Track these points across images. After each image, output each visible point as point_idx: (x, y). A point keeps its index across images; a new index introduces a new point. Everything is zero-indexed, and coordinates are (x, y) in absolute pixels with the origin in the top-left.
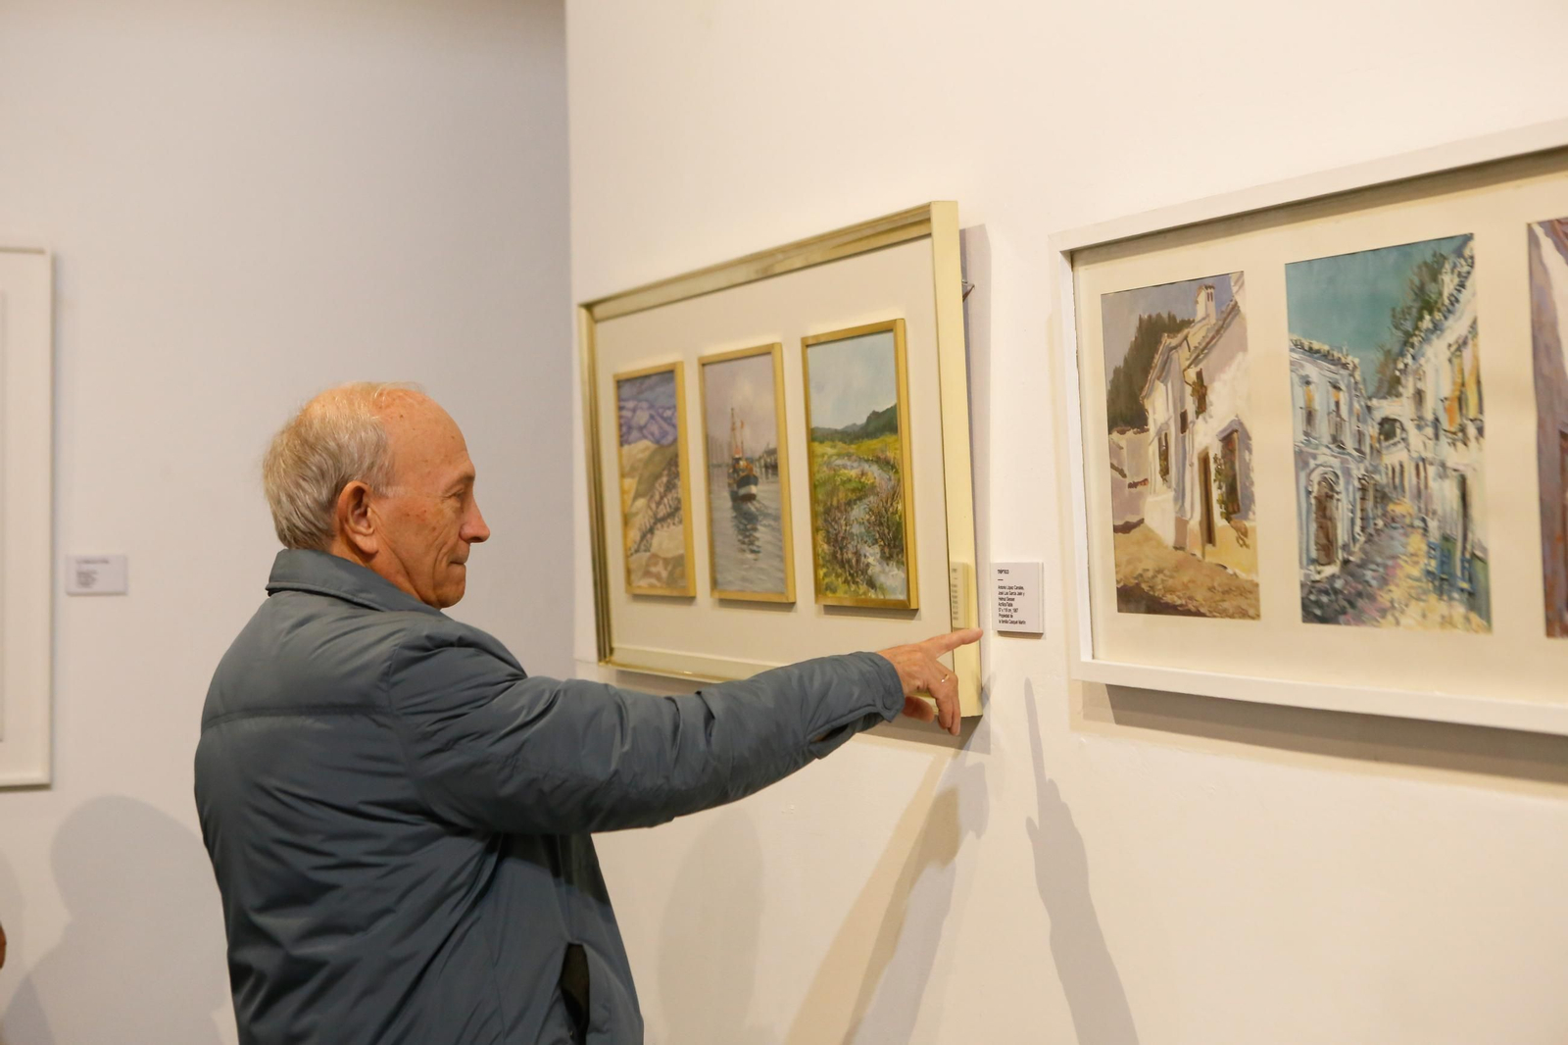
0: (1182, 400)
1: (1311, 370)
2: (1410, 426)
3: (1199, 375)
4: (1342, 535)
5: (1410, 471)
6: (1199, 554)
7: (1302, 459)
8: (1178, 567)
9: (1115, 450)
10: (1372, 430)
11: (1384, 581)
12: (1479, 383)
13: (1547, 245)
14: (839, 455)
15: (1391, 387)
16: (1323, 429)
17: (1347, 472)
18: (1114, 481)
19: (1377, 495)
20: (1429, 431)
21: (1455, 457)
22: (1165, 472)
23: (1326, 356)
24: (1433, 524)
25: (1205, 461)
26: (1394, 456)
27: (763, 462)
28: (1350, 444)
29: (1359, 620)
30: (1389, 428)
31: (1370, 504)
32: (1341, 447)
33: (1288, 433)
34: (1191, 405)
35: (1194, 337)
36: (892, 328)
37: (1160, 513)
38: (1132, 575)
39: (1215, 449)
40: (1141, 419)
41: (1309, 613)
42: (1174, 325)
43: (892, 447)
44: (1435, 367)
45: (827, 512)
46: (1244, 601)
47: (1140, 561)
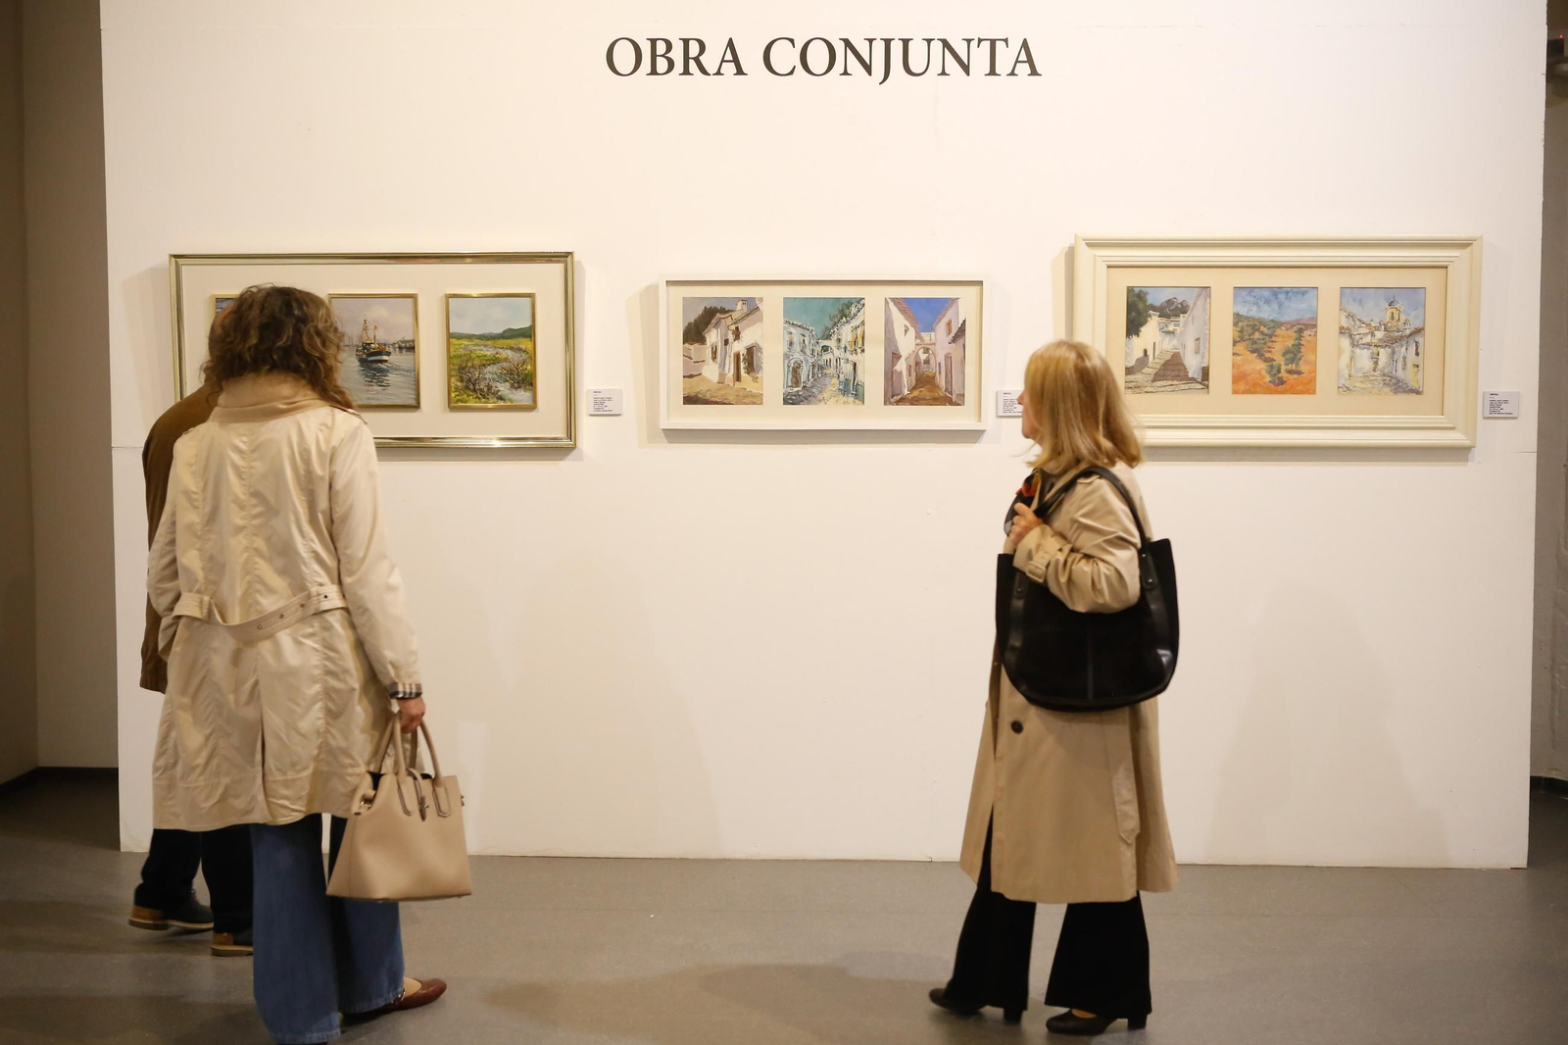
0: (726, 335)
1: (792, 330)
2: (835, 350)
3: (737, 328)
4: (803, 378)
5: (833, 362)
6: (732, 385)
7: (786, 356)
8: (719, 389)
9: (684, 349)
10: (818, 349)
11: (821, 392)
12: (863, 338)
13: (891, 304)
14: (475, 345)
15: (828, 337)
16: (797, 347)
17: (807, 361)
18: (684, 362)
19: (819, 369)
20: (843, 350)
21: (853, 358)
22: (714, 358)
23: (800, 326)
24: (842, 376)
25: (737, 356)
26: (827, 356)
27: (397, 346)
28: (808, 352)
29: (809, 403)
30: (825, 349)
31: (816, 370)
32: (805, 353)
33: (781, 348)
34: (731, 337)
35: (735, 316)
36: (530, 296)
37: (711, 372)
38: (692, 392)
39: (743, 352)
40: (702, 340)
41: (786, 402)
42: (723, 311)
43: (525, 343)
44: (846, 332)
45: (461, 369)
46: (755, 399)
47: (697, 387)
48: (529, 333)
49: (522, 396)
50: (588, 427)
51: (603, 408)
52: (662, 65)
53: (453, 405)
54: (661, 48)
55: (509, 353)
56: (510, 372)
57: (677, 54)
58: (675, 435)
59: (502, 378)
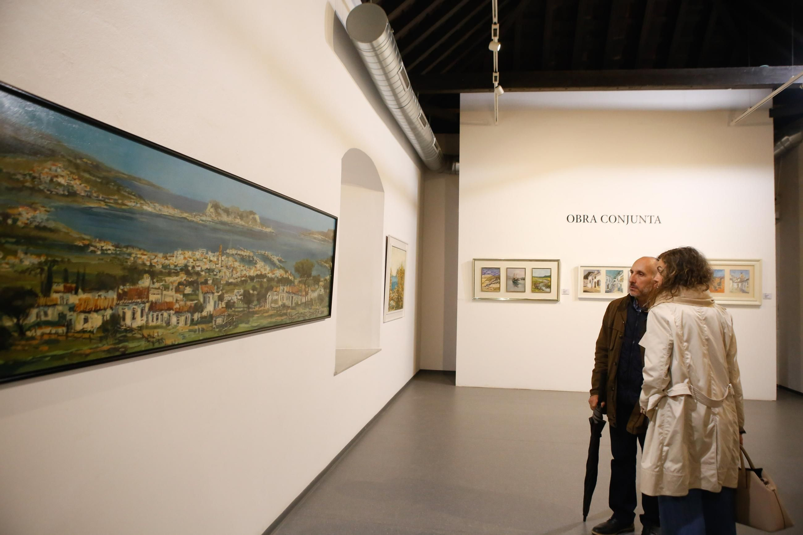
1: (607, 277)
2: (617, 281)
3: (595, 276)
4: (610, 287)
6: (594, 288)
7: (606, 282)
8: (591, 289)
9: (584, 282)
10: (613, 281)
11: (613, 290)
14: (538, 279)
15: (615, 278)
16: (608, 281)
17: (610, 284)
19: (613, 285)
21: (621, 283)
22: (590, 282)
23: (609, 276)
24: (618, 287)
26: (615, 283)
27: (521, 279)
28: (611, 282)
29: (611, 293)
30: (615, 281)
33: (605, 281)
34: (594, 278)
35: (595, 274)
36: (551, 269)
37: (589, 285)
38: (585, 290)
39: (596, 281)
40: (588, 279)
41: (606, 292)
42: (592, 273)
43: (549, 279)
44: (619, 278)
45: (535, 284)
46: (599, 291)
47: (586, 289)
48: (550, 277)
49: (548, 290)
50: (562, 297)
51: (565, 292)
52: (579, 220)
53: (533, 291)
54: (579, 217)
55: (545, 281)
56: (545, 285)
57: (582, 218)
58: (581, 299)
59: (544, 286)
